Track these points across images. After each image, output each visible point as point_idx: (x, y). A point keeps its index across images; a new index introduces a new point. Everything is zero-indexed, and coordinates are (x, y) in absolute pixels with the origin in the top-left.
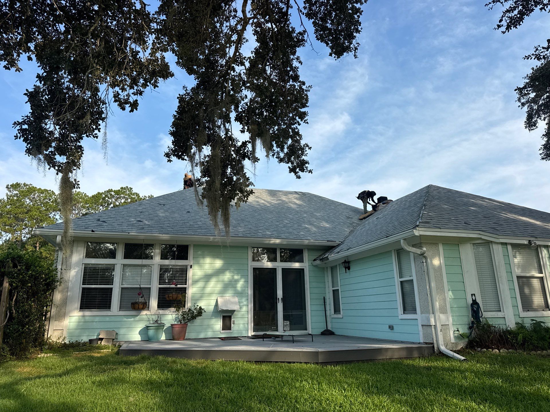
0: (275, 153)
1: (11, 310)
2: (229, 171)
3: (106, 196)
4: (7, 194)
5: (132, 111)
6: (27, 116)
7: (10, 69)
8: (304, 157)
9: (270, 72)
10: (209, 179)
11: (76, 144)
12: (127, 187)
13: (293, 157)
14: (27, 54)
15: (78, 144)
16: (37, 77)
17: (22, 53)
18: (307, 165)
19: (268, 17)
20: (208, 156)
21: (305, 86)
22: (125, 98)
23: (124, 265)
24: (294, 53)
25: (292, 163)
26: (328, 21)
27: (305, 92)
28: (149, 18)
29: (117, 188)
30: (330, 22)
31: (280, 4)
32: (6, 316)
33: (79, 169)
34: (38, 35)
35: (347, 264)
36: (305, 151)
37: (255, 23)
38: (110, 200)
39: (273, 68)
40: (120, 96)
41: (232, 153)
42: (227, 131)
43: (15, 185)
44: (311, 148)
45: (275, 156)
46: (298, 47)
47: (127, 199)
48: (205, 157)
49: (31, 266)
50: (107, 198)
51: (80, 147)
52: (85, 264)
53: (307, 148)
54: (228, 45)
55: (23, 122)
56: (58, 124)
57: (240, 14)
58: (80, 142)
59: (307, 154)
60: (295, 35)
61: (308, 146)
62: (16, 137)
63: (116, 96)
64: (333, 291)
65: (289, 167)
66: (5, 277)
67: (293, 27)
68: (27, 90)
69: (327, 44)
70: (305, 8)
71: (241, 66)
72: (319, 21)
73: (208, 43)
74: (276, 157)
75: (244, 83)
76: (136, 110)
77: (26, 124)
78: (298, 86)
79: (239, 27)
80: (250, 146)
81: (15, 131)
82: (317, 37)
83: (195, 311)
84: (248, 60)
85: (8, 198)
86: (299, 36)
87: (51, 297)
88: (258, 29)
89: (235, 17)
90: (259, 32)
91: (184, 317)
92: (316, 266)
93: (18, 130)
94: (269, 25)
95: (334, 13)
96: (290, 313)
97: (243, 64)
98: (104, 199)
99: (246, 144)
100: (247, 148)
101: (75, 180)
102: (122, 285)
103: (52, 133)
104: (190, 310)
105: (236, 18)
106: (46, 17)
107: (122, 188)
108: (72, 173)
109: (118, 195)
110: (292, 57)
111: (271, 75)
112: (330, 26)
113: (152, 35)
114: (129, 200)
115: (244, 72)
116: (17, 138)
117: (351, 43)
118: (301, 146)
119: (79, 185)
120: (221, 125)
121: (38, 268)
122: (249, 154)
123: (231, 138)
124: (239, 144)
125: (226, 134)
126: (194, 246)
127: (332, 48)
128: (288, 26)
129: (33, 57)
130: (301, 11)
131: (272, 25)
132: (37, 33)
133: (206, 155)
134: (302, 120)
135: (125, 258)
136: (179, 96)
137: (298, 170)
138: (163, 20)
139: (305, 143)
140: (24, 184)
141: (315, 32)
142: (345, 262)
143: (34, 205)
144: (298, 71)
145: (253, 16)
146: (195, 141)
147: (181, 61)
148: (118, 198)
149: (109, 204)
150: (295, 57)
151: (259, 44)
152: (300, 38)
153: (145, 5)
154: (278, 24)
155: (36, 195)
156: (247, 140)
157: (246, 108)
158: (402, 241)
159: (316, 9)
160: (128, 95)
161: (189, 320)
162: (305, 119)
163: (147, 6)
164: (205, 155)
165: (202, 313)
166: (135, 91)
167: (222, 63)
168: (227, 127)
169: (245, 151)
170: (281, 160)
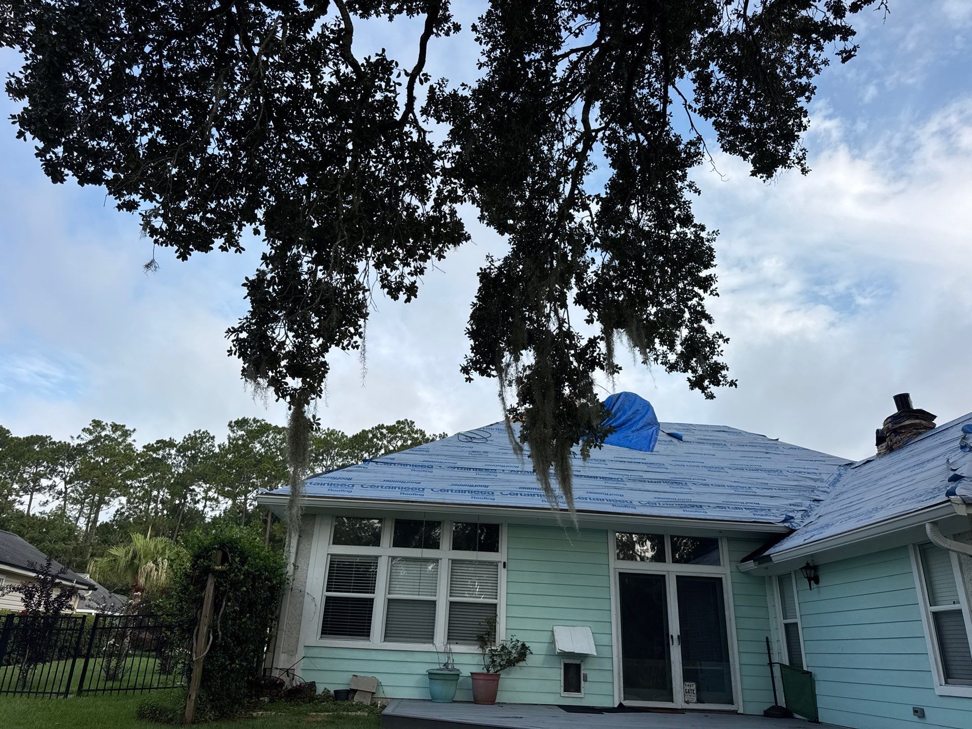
0: (658, 356)
1: (215, 632)
2: (567, 391)
3: (375, 436)
4: (229, 436)
5: (408, 300)
6: (247, 318)
7: (227, 251)
8: (715, 358)
9: (637, 215)
10: (531, 406)
11: (318, 360)
12: (406, 420)
13: (694, 359)
14: (253, 226)
15: (321, 359)
16: (262, 259)
17: (245, 226)
18: (724, 372)
19: (630, 124)
20: (528, 366)
21: (706, 232)
22: (398, 280)
23: (394, 558)
24: (683, 178)
25: (694, 371)
26: (743, 116)
27: (706, 243)
28: (431, 151)
29: (391, 422)
30: (745, 118)
31: (651, 100)
32: (208, 641)
33: (320, 397)
34: (269, 197)
35: (813, 572)
36: (716, 346)
37: (607, 138)
38: (380, 443)
39: (644, 208)
40: (389, 278)
41: (571, 359)
42: (561, 322)
43: (241, 421)
44: (728, 339)
45: (659, 361)
46: (690, 166)
47: (405, 441)
48: (525, 370)
49: (248, 556)
50: (375, 440)
51: (324, 364)
52: (332, 555)
53: (721, 340)
54: (562, 179)
55: (240, 327)
56: (291, 329)
57: (580, 127)
58: (324, 357)
59: (722, 351)
60: (682, 147)
61: (721, 336)
62: (230, 351)
63: (384, 279)
64: (786, 625)
65: (689, 380)
66: (210, 575)
67: (678, 134)
68: (247, 278)
69: (745, 157)
70: (697, 101)
71: (583, 211)
72: (724, 119)
73: (529, 180)
74: (662, 363)
75: (589, 239)
76: (416, 297)
77: (245, 331)
78: (691, 233)
79: (580, 147)
80: (602, 345)
81: (229, 343)
82: (722, 146)
83: (514, 651)
84: (596, 200)
85: (229, 442)
86: (690, 148)
87: (278, 611)
88: (613, 145)
89: (573, 132)
90: (615, 150)
91: (493, 661)
92: (747, 573)
93: (233, 341)
94: (633, 137)
95: (753, 102)
96: (699, 668)
97: (586, 207)
98: (371, 440)
99: (596, 343)
100: (598, 350)
101: (314, 417)
102: (389, 594)
103: (282, 345)
104: (503, 648)
105: (575, 133)
106: (281, 169)
107: (398, 422)
108: (308, 404)
109: (392, 433)
110: (680, 184)
111: (639, 220)
112: (747, 124)
113: (436, 178)
114: (409, 442)
115: (588, 221)
116: (231, 354)
117: (789, 150)
118: (709, 338)
119: (319, 424)
120: (550, 313)
121: (258, 561)
122: (602, 359)
123: (569, 334)
124: (583, 343)
125: (560, 327)
126: (509, 525)
127: (754, 162)
128: (668, 134)
129: (262, 229)
130: (690, 107)
131: (637, 137)
132: (268, 194)
133: (526, 365)
134: (705, 291)
135: (394, 546)
136: (480, 271)
137: (706, 383)
138: (457, 153)
139: (715, 332)
140: (254, 419)
141: (719, 139)
142: (808, 567)
143: (266, 452)
144: (690, 208)
145: (603, 125)
146: (508, 343)
147: (486, 214)
148: (392, 439)
149: (378, 450)
150: (686, 183)
151: (615, 172)
152: (692, 151)
153: (425, 132)
154: (649, 133)
155: (270, 437)
156: (596, 336)
157: (595, 281)
158: (928, 527)
159: (718, 100)
160: (402, 276)
161: (503, 667)
162: (713, 287)
163: (427, 134)
164: (524, 366)
165: (525, 655)
166: (413, 269)
167: (552, 210)
168: (561, 315)
169: (595, 354)
170: (672, 367)
